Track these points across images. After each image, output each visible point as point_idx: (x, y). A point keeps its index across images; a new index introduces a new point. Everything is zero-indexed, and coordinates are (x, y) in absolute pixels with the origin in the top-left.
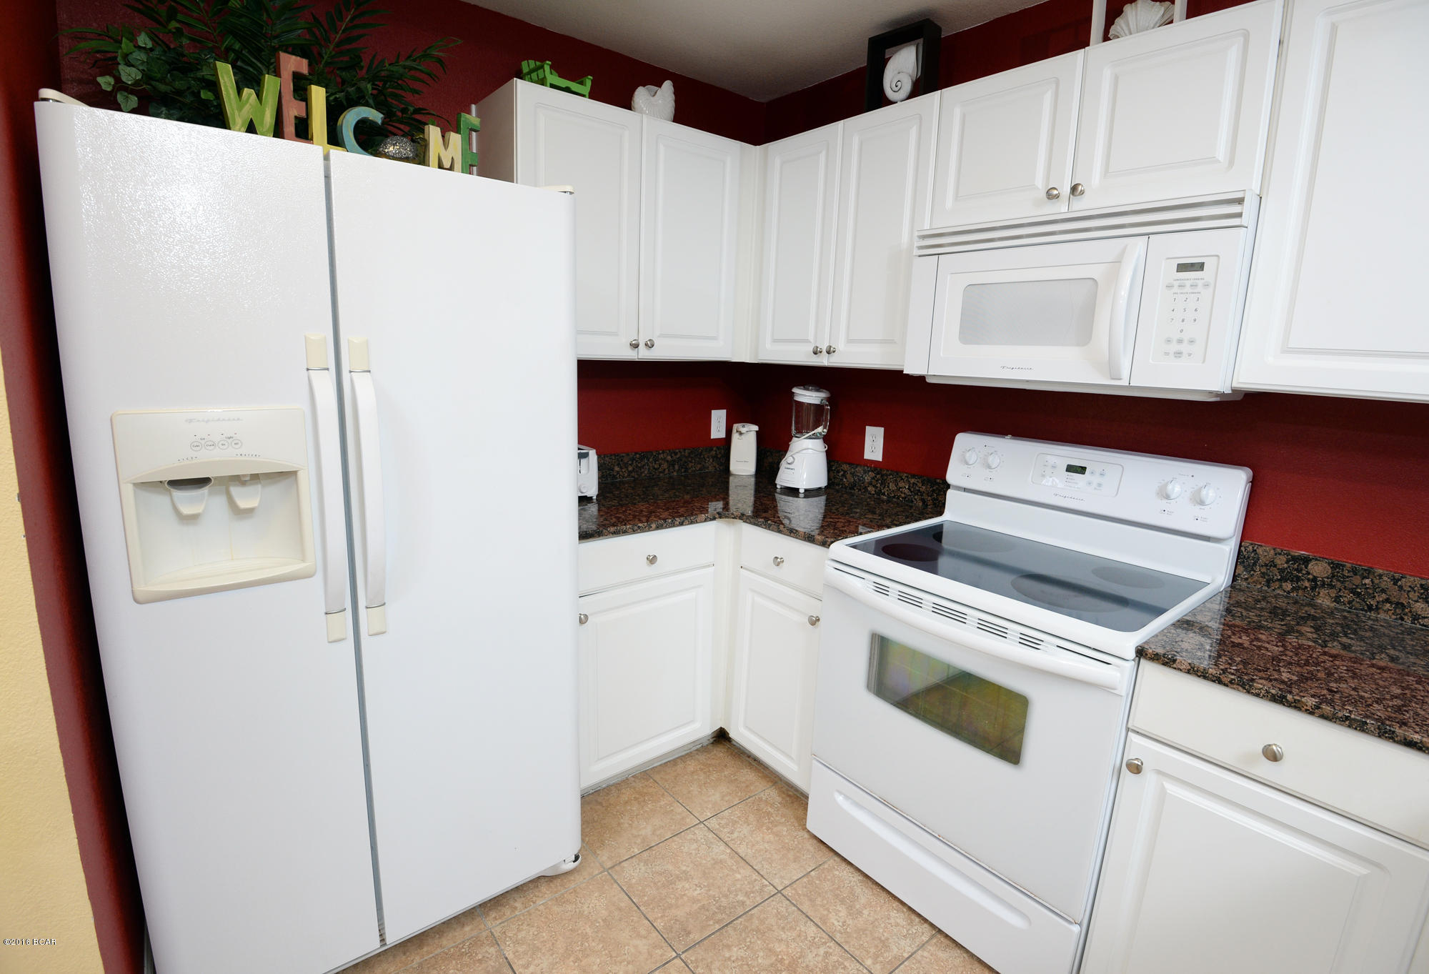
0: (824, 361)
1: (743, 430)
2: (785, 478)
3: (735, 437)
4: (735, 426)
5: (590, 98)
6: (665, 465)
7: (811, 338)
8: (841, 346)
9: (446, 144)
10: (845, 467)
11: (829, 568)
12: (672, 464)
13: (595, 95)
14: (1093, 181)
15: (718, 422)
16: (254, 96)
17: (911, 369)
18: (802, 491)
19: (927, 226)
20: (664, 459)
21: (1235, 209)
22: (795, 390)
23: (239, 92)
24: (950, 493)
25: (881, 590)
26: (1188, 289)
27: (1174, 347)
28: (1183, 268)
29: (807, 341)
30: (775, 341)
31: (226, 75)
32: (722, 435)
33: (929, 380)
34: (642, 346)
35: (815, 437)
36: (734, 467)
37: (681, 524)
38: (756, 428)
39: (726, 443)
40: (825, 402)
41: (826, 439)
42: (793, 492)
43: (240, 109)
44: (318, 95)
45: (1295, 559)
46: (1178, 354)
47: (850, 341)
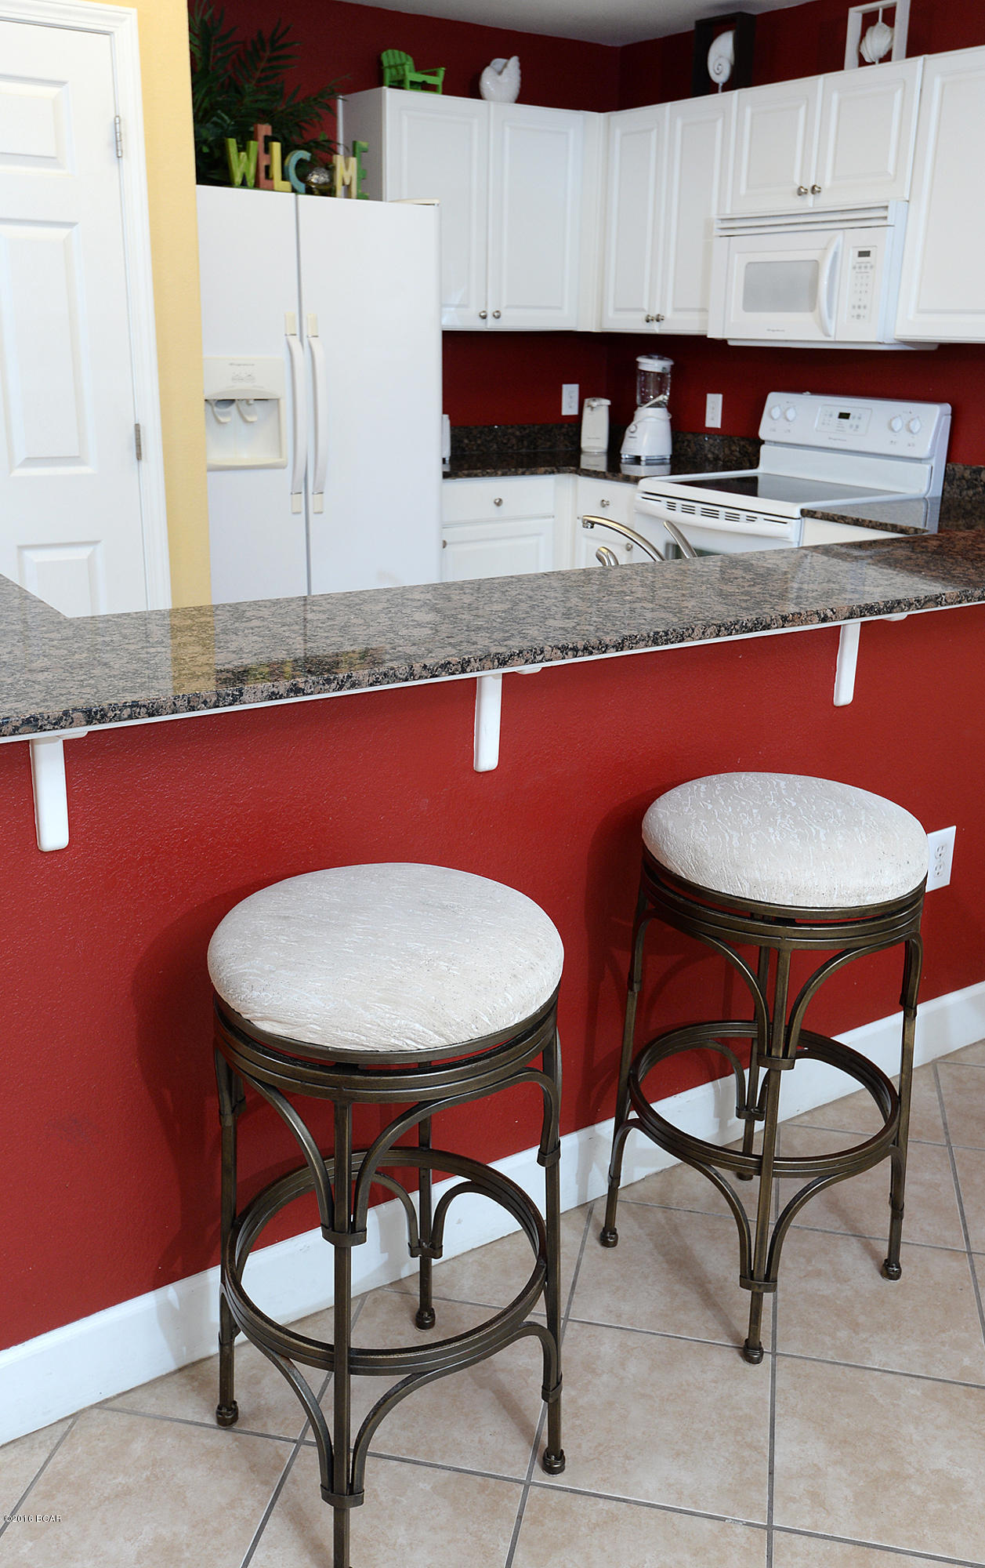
0: (656, 329)
1: (594, 404)
2: (629, 449)
3: (587, 411)
4: (587, 400)
5: (444, 93)
6: (514, 441)
7: (646, 308)
8: (668, 314)
9: (347, 167)
10: (690, 437)
11: (639, 497)
12: (520, 439)
14: (826, 184)
15: (570, 394)
16: (246, 157)
17: (712, 334)
18: (643, 459)
19: (728, 211)
20: (513, 434)
21: (882, 213)
22: (639, 359)
23: (239, 156)
24: (763, 448)
25: (671, 507)
26: (863, 270)
27: (857, 312)
28: (861, 254)
29: (643, 310)
30: (617, 310)
31: (232, 144)
32: (575, 412)
33: (731, 343)
34: (490, 317)
35: (657, 405)
36: (585, 444)
37: (523, 474)
38: (607, 402)
39: (577, 421)
40: (668, 370)
41: (671, 407)
42: (637, 460)
43: (239, 166)
44: (276, 147)
45: (974, 472)
46: (859, 316)
47: (675, 310)
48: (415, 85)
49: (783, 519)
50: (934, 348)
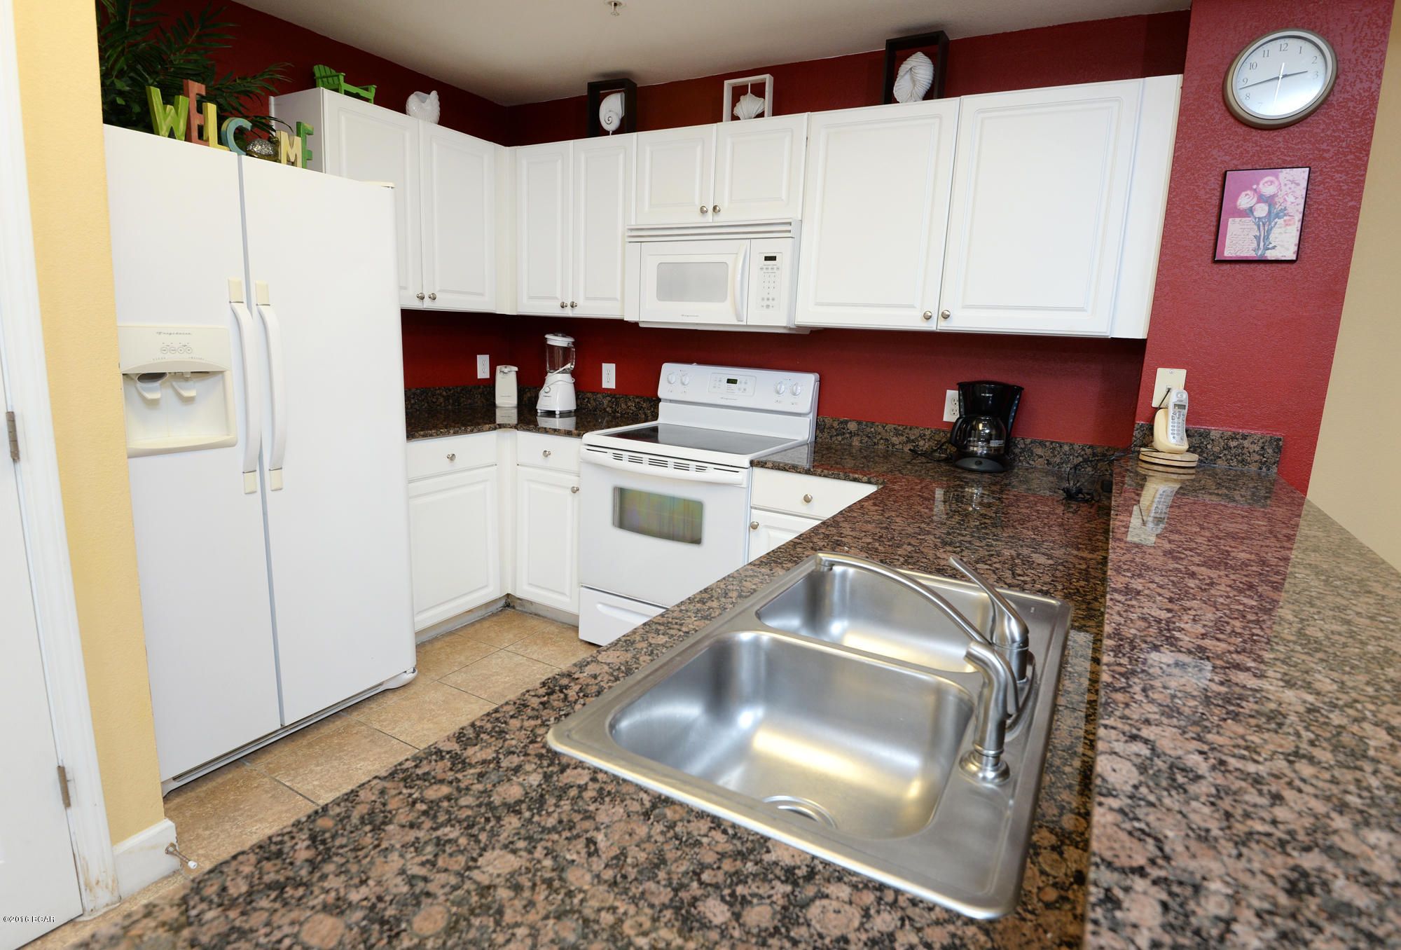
0: (569, 313)
1: (506, 370)
2: (544, 404)
3: (499, 376)
4: (498, 368)
5: (375, 103)
6: (441, 400)
7: (559, 296)
8: (580, 302)
9: (292, 145)
10: (589, 395)
11: (584, 449)
12: (447, 398)
13: (379, 101)
14: (724, 205)
15: (483, 366)
16: (173, 110)
17: (629, 317)
18: (557, 413)
19: (633, 223)
20: (441, 394)
21: (788, 228)
22: (547, 336)
23: (165, 109)
24: (661, 405)
25: (618, 457)
26: (770, 270)
27: (766, 303)
28: (767, 259)
29: (556, 298)
30: (531, 298)
31: (156, 95)
32: (487, 376)
33: (641, 325)
34: (426, 298)
35: (564, 372)
36: (499, 401)
37: (472, 431)
38: (516, 369)
39: (491, 383)
40: (571, 345)
41: (573, 373)
42: (551, 414)
43: (165, 119)
44: (211, 109)
45: (842, 423)
46: (768, 306)
47: (587, 299)
48: (347, 93)
49: (734, 468)
50: (808, 333)
